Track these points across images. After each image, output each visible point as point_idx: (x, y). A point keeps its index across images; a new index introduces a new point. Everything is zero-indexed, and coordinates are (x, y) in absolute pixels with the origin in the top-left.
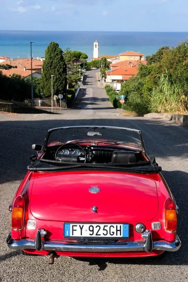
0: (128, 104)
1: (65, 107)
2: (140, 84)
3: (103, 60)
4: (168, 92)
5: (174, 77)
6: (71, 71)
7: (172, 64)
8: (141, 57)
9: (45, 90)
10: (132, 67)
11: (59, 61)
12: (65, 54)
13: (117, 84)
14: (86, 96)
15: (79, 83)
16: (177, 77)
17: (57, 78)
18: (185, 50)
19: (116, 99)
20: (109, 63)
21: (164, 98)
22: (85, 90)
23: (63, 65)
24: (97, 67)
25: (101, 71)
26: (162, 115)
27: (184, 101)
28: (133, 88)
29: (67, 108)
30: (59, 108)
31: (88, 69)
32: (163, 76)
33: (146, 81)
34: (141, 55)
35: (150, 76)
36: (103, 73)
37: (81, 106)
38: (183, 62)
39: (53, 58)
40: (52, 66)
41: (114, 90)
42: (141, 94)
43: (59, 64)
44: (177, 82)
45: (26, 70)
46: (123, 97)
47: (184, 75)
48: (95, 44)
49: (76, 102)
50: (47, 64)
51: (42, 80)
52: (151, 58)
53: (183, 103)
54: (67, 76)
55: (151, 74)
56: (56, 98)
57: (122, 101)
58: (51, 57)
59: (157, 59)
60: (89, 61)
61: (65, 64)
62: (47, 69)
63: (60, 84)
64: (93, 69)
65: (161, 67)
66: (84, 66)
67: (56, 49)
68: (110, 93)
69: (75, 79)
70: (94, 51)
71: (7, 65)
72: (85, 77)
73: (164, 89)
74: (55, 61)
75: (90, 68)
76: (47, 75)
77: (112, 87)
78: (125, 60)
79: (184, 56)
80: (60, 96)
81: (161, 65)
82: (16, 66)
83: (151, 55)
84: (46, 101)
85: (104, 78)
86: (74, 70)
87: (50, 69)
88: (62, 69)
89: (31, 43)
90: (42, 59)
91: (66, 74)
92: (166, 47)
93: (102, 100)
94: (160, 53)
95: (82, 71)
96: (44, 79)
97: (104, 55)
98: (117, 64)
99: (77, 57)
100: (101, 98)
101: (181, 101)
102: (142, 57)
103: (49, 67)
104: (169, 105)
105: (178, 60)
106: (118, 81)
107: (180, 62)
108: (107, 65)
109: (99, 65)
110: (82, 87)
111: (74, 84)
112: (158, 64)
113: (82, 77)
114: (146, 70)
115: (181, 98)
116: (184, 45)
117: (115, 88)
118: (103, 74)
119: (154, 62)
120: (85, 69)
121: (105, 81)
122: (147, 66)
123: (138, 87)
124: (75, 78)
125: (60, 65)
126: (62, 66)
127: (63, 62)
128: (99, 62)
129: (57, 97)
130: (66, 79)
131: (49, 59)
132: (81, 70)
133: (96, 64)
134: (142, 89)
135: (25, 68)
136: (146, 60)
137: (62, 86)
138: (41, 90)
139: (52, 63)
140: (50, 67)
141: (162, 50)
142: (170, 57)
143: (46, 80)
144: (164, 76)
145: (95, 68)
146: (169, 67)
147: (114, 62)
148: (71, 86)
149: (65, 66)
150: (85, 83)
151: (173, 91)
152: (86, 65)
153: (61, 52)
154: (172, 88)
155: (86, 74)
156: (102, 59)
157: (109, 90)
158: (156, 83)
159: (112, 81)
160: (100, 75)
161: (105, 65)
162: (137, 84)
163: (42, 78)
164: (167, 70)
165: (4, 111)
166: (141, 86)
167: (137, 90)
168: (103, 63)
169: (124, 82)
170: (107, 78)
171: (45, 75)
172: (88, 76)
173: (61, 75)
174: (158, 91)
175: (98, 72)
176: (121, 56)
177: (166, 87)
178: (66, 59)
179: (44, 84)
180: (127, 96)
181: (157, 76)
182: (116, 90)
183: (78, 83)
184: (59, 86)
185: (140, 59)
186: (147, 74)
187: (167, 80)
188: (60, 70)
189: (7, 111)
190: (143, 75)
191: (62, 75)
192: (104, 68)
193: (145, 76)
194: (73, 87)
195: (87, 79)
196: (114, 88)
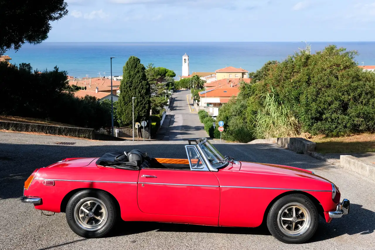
0: (228, 133)
1: (148, 138)
2: (242, 106)
3: (195, 79)
4: (276, 114)
5: (281, 96)
6: (155, 92)
7: (279, 81)
8: (243, 74)
9: (123, 117)
10: (232, 87)
11: (140, 80)
12: (147, 71)
13: (213, 109)
14: (175, 125)
15: (166, 107)
16: (285, 96)
17: (139, 100)
18: (293, 65)
19: (213, 127)
20: (203, 82)
21: (271, 122)
22: (172, 116)
23: (146, 85)
24: (187, 88)
25: (192, 92)
26: (268, 140)
27: (294, 124)
28: (234, 111)
29: (151, 139)
30: (141, 139)
31: (175, 90)
32: (268, 95)
33: (250, 102)
34: (243, 72)
35: (253, 97)
36: (195, 95)
37: (168, 137)
38: (291, 78)
39: (132, 77)
40: (131, 87)
41: (210, 116)
42: (244, 119)
43: (141, 83)
44: (286, 102)
45: (99, 91)
46: (221, 123)
47: (292, 93)
48: (184, 58)
49: (162, 132)
50: (126, 84)
51: (119, 105)
52: (255, 75)
53: (293, 126)
54: (151, 99)
55: (255, 93)
56: (139, 126)
57: (221, 129)
58: (131, 76)
59: (262, 76)
60: (177, 79)
61: (148, 84)
62: (126, 91)
63: (143, 109)
64: (182, 90)
65: (266, 84)
66: (170, 86)
67: (136, 65)
68: (205, 119)
69: (160, 103)
70: (183, 67)
71: (73, 86)
72: (173, 100)
73: (271, 110)
74: (136, 80)
75: (178, 88)
76: (125, 98)
77: (207, 113)
78: (223, 78)
79: (292, 72)
80: (144, 124)
81: (266, 83)
82: (86, 87)
83: (255, 72)
84: (125, 130)
85: (196, 101)
86: (159, 92)
87: (129, 90)
88: (145, 90)
89: (111, 58)
90: (115, 78)
91: (150, 97)
92: (274, 62)
93: (195, 128)
94: (266, 69)
95: (168, 93)
96: (122, 103)
97: (196, 73)
98: (213, 83)
99: (162, 74)
100: (194, 126)
101: (291, 124)
102: (245, 74)
103: (128, 88)
104: (278, 131)
105: (285, 77)
106: (215, 105)
107: (288, 79)
108: (200, 85)
109: (190, 84)
110: (169, 112)
111: (159, 108)
112: (263, 82)
113: (169, 100)
114: (250, 89)
115: (290, 120)
116: (292, 59)
117: (211, 114)
118: (195, 97)
119: (259, 80)
120: (172, 90)
121: (198, 105)
122: (250, 84)
123: (240, 110)
124: (161, 101)
125: (142, 85)
126: (144, 86)
127: (146, 82)
128: (190, 81)
129: (139, 124)
130: (149, 102)
131: (128, 77)
132: (167, 91)
133: (186, 84)
134: (245, 113)
135: (98, 89)
136: (250, 78)
137: (144, 110)
138: (117, 117)
139: (131, 82)
140: (130, 88)
141: (268, 66)
142: (276, 74)
143: (125, 104)
144: (270, 95)
145: (185, 89)
146: (276, 85)
147: (209, 81)
148: (156, 112)
149: (148, 86)
150: (172, 108)
151: (281, 112)
152: (173, 85)
153: (144, 68)
154: (279, 109)
155: (173, 96)
156: (194, 77)
157: (204, 116)
158: (262, 104)
159: (207, 105)
160: (192, 97)
161: (198, 85)
162: (239, 107)
163: (119, 102)
164: (274, 88)
165: (85, 138)
166: (244, 109)
167: (239, 114)
168: (195, 83)
169: (223, 105)
170: (201, 101)
171: (123, 97)
172: (176, 99)
173: (143, 98)
174: (263, 114)
175: (189, 93)
176: (218, 73)
177: (272, 108)
178: (149, 77)
179: (122, 109)
180: (227, 123)
181: (262, 95)
182: (213, 116)
183: (164, 107)
184: (140, 111)
185: (243, 77)
186: (251, 94)
187: (273, 99)
188: (141, 91)
189: (87, 138)
190: (246, 96)
191: (145, 98)
192: (196, 88)
193: (248, 97)
194: (158, 112)
195: (175, 102)
196: (209, 114)
